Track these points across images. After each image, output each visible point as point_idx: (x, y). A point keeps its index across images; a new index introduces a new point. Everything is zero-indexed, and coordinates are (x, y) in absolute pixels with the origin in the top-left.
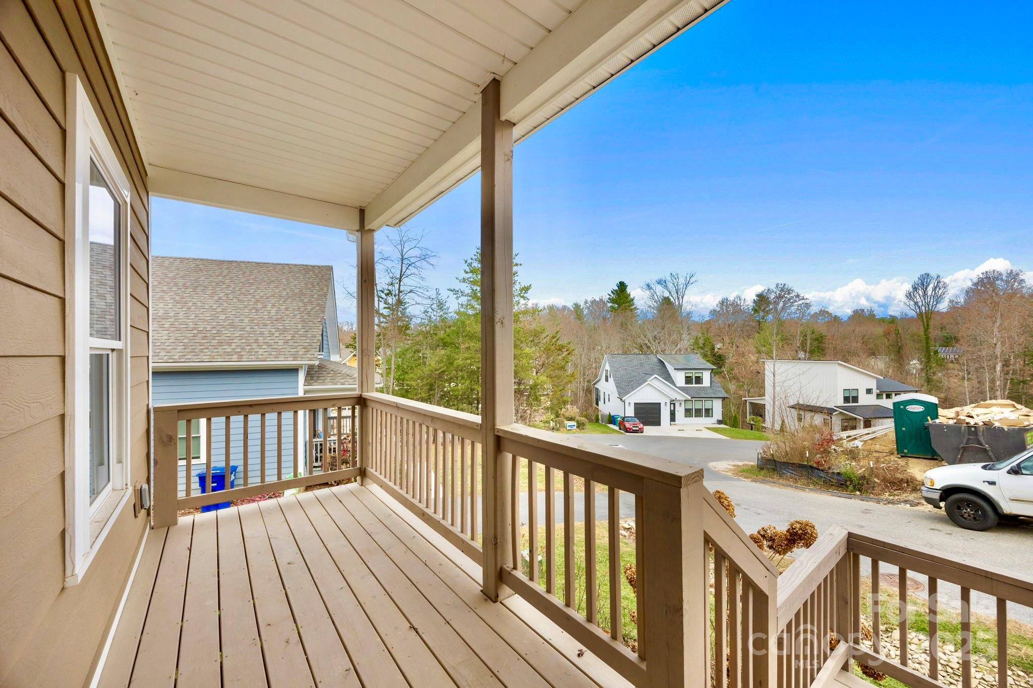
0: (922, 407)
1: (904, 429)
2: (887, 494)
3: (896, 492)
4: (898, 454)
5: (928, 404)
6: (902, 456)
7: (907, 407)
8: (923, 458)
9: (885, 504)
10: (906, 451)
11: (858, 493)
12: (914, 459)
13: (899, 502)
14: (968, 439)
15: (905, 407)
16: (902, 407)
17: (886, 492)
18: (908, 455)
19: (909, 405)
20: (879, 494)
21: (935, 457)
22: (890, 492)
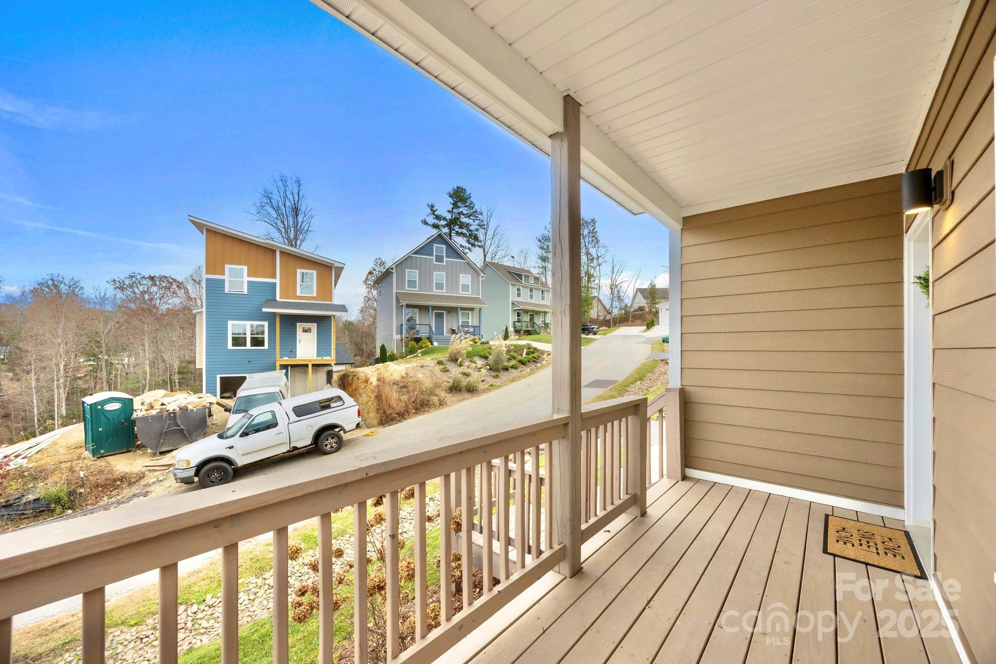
0: (120, 404)
1: (100, 429)
2: (105, 498)
3: (113, 493)
4: (93, 456)
5: (124, 400)
6: (98, 458)
7: (105, 407)
8: (118, 454)
9: (115, 507)
10: (102, 451)
11: (70, 511)
12: (113, 457)
13: (129, 499)
14: (169, 424)
15: (102, 407)
16: (99, 407)
17: (103, 497)
18: (105, 455)
19: (107, 404)
20: (97, 503)
21: (130, 449)
22: (107, 495)
